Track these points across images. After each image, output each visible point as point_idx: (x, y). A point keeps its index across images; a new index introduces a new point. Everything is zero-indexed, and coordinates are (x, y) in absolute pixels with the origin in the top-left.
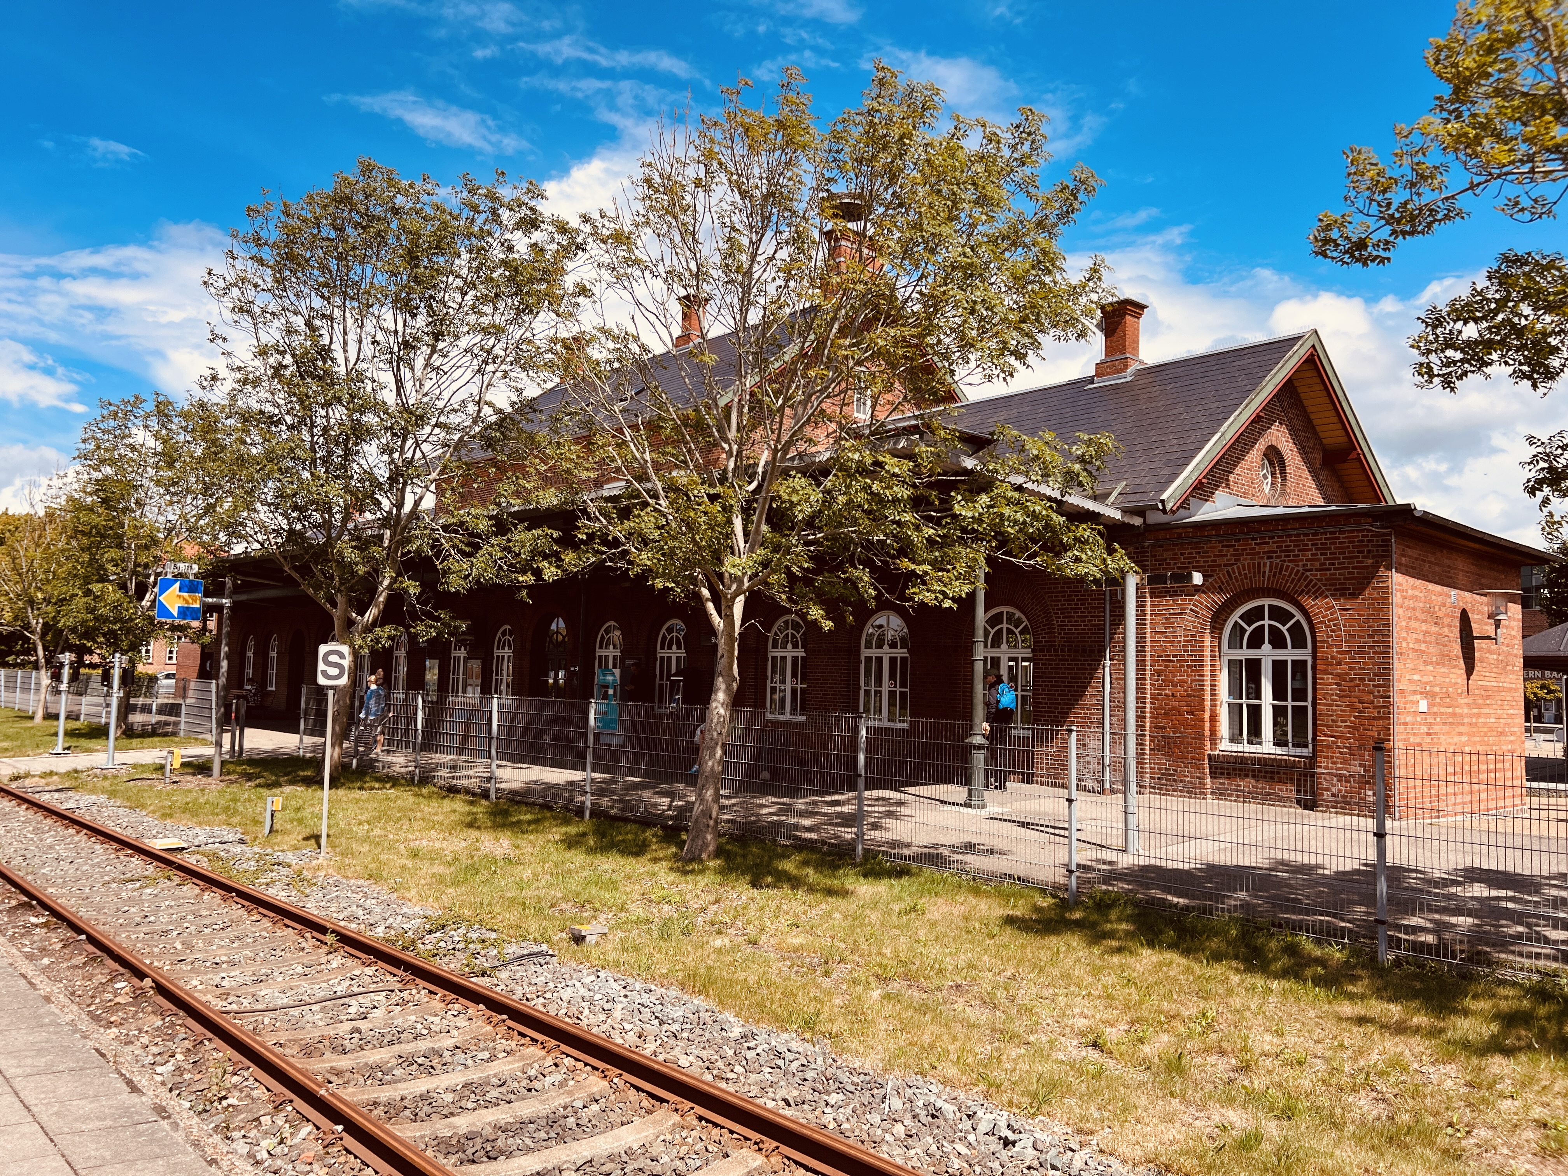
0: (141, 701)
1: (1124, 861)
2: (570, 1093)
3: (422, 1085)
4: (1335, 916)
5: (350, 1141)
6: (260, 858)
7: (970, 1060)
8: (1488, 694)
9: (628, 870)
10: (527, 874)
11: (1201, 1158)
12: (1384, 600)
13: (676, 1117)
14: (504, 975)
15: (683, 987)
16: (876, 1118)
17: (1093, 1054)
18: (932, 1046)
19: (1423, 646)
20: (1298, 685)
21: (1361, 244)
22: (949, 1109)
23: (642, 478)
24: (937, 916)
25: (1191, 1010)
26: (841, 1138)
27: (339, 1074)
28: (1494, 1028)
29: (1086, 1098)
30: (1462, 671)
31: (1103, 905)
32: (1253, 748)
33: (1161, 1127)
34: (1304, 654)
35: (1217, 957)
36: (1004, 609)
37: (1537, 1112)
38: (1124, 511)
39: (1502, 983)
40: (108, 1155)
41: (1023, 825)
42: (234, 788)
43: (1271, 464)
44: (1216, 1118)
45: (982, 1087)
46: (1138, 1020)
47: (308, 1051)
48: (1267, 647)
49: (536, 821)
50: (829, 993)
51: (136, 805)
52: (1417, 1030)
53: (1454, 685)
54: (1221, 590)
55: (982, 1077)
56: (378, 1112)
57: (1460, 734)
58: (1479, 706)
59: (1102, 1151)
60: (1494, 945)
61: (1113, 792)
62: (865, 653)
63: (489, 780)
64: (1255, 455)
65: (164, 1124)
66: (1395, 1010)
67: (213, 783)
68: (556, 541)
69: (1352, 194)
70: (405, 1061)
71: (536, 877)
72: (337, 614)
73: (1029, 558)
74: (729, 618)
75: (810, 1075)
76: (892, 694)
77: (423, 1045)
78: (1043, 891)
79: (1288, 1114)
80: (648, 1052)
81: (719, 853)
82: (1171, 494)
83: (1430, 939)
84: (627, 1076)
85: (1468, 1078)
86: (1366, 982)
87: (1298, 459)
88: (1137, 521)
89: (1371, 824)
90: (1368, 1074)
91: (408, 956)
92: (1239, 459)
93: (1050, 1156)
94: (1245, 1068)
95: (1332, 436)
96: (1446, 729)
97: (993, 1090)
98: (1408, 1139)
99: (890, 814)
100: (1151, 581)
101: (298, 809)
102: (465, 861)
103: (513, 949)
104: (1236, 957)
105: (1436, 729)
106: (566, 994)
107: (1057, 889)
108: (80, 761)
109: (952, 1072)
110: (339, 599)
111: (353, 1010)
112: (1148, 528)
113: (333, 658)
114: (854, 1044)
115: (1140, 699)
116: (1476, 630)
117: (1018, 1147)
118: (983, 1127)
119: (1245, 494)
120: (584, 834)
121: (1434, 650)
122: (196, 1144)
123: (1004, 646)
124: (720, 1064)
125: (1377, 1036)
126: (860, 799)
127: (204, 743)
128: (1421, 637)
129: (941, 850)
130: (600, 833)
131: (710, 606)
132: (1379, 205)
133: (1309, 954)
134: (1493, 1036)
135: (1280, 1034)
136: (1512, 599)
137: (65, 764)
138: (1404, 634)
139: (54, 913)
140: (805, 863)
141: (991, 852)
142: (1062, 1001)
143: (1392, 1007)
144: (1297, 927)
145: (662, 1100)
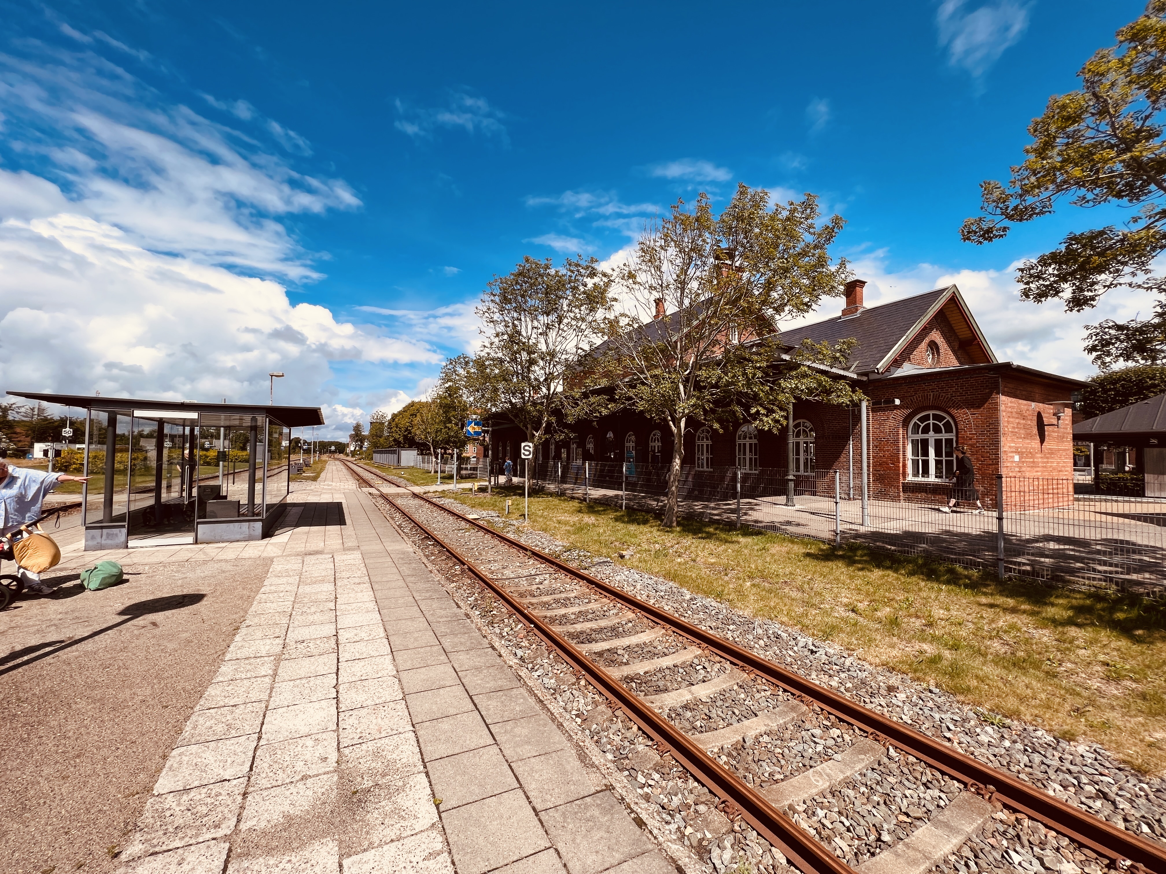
0: (464, 466)
1: (862, 530)
2: (620, 618)
3: (563, 611)
4: (974, 556)
5: (536, 631)
6: (504, 522)
7: (793, 614)
8: (1052, 452)
9: (641, 529)
10: (601, 531)
11: (910, 665)
12: (995, 409)
13: (664, 631)
14: (593, 569)
15: (665, 578)
16: (751, 637)
17: (852, 615)
18: (775, 608)
19: (1016, 430)
20: (948, 450)
21: (989, 231)
22: (784, 635)
23: (642, 372)
24: (775, 552)
25: (901, 597)
26: (735, 645)
27: (532, 604)
28: (1070, 613)
29: (851, 634)
30: (1038, 440)
31: (853, 548)
32: (926, 479)
33: (889, 650)
34: (952, 436)
35: (911, 574)
36: (801, 421)
37: (1101, 657)
38: (858, 374)
39: (1073, 591)
40: (448, 631)
41: (813, 513)
42: (496, 497)
43: (932, 349)
44: (917, 647)
45: (799, 626)
46: (874, 600)
47: (522, 595)
48: (931, 433)
49: (604, 510)
50: (727, 583)
51: (463, 503)
52: (1024, 612)
53: (1034, 448)
54: (907, 408)
55: (799, 622)
56: (547, 620)
57: (1037, 471)
58: (1047, 458)
59: (859, 659)
60: (1066, 573)
61: (854, 499)
62: (738, 442)
63: (586, 494)
64: (924, 345)
65: (468, 620)
66: (1011, 602)
67: (488, 495)
68: (608, 400)
69: (986, 204)
70: (557, 601)
71: (605, 531)
72: (528, 432)
73: (815, 396)
74: (679, 428)
75: (720, 616)
76: (751, 459)
77: (563, 595)
78: (824, 542)
79: (955, 647)
80: (651, 603)
81: (679, 524)
82: (881, 365)
83: (1028, 568)
84: (643, 612)
85: (1057, 637)
86: (993, 587)
87: (946, 346)
88: (865, 379)
89: (995, 514)
90: (998, 631)
91: (557, 561)
92: (915, 348)
93: (834, 659)
94: (930, 625)
95: (963, 334)
96: (1029, 469)
97: (804, 628)
98: (1024, 664)
99: (752, 509)
100: (874, 404)
101: (517, 505)
102: (578, 525)
103: (596, 560)
104: (922, 574)
105: (1024, 469)
106: (618, 578)
107: (830, 542)
108: (446, 487)
109: (785, 619)
110: (529, 426)
111: (537, 580)
112: (870, 381)
113: (527, 448)
114: (739, 605)
115: (868, 458)
116: (1046, 421)
117: (818, 655)
118: (801, 644)
119: (919, 364)
120: (623, 516)
121: (1022, 431)
122: (479, 629)
123: (801, 437)
124: (681, 610)
125: (1001, 614)
126: (739, 502)
127: (486, 481)
128: (1015, 426)
129: (776, 524)
130: (629, 515)
131: (671, 423)
132: (1001, 209)
133: (961, 574)
134: (1069, 617)
135: (948, 610)
136: (1067, 406)
137: (441, 488)
138: (1006, 424)
139: (436, 541)
140: (716, 529)
141: (798, 525)
142: (835, 590)
143: (1009, 600)
144: (956, 561)
145: (658, 624)
